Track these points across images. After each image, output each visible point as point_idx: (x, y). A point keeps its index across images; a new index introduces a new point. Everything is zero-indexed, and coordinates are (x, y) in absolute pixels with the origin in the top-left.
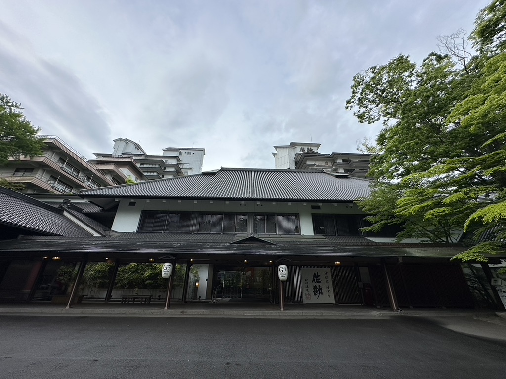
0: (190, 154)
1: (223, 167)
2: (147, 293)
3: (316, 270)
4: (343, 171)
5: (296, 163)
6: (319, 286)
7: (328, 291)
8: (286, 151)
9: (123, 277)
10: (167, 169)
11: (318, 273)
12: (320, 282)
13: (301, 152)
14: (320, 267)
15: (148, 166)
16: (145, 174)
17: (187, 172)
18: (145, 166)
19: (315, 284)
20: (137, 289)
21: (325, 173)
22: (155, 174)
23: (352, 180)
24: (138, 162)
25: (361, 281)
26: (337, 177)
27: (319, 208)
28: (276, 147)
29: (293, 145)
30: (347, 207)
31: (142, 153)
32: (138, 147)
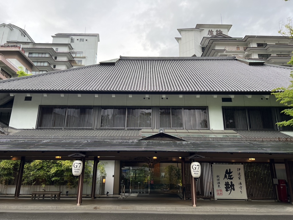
0: (83, 41)
1: (122, 56)
2: (54, 189)
3: (228, 167)
4: (256, 57)
5: (203, 49)
6: (231, 182)
7: (241, 187)
8: (192, 34)
9: (28, 174)
10: (59, 59)
11: (230, 170)
12: (232, 179)
13: (208, 36)
14: (232, 163)
15: (37, 55)
16: (35, 64)
17: (81, 61)
18: (34, 55)
19: (226, 180)
20: (44, 186)
21: (236, 60)
22: (46, 64)
23: (268, 67)
24: (27, 51)
25: (276, 178)
26: (251, 64)
27: (230, 100)
28: (180, 31)
29: (200, 27)
30: (262, 99)
31: (29, 41)
32: (24, 33)
